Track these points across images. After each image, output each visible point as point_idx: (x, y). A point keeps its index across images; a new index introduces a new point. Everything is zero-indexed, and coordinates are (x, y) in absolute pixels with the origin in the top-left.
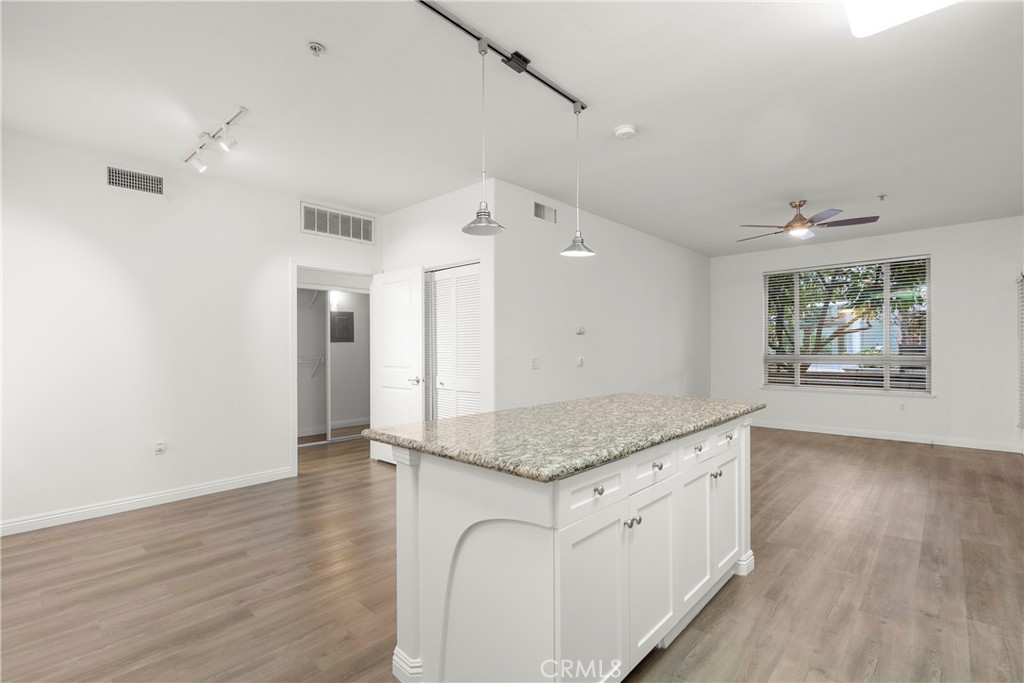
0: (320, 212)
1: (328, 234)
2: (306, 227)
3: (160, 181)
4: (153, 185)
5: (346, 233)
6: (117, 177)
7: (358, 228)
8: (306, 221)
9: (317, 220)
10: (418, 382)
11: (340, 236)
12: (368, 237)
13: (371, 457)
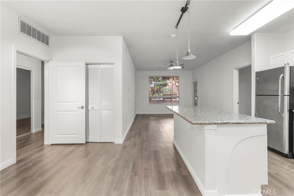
0: (28, 25)
1: (31, 38)
2: (21, 31)
5: (39, 39)
8: (21, 28)
9: (27, 29)
10: (83, 108)
11: (36, 40)
12: (47, 44)
13: (45, 144)
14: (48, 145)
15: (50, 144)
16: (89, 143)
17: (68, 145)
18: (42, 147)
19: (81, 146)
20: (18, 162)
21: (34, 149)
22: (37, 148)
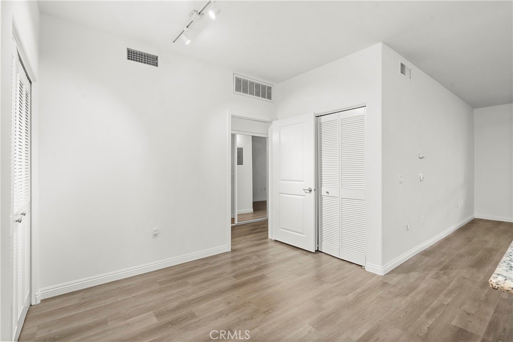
0: (244, 81)
1: (248, 95)
2: (236, 90)
3: (156, 58)
4: (152, 60)
5: (258, 94)
6: (133, 55)
7: (264, 92)
8: (236, 86)
9: (242, 86)
10: (310, 191)
11: (254, 96)
12: (269, 97)
13: (269, 237)
14: (271, 240)
15: (273, 239)
16: (321, 253)
17: (292, 247)
18: (265, 240)
19: (307, 255)
20: (233, 251)
21: (255, 240)
22: (258, 240)
